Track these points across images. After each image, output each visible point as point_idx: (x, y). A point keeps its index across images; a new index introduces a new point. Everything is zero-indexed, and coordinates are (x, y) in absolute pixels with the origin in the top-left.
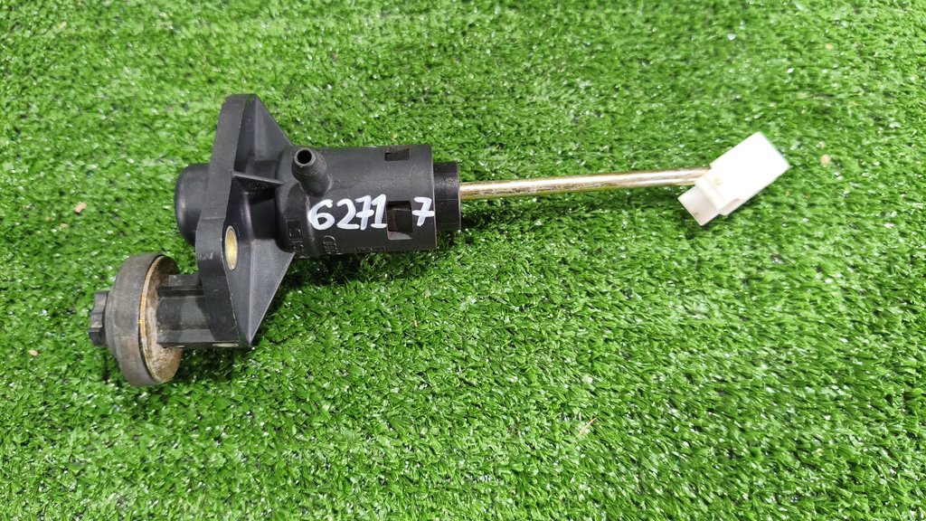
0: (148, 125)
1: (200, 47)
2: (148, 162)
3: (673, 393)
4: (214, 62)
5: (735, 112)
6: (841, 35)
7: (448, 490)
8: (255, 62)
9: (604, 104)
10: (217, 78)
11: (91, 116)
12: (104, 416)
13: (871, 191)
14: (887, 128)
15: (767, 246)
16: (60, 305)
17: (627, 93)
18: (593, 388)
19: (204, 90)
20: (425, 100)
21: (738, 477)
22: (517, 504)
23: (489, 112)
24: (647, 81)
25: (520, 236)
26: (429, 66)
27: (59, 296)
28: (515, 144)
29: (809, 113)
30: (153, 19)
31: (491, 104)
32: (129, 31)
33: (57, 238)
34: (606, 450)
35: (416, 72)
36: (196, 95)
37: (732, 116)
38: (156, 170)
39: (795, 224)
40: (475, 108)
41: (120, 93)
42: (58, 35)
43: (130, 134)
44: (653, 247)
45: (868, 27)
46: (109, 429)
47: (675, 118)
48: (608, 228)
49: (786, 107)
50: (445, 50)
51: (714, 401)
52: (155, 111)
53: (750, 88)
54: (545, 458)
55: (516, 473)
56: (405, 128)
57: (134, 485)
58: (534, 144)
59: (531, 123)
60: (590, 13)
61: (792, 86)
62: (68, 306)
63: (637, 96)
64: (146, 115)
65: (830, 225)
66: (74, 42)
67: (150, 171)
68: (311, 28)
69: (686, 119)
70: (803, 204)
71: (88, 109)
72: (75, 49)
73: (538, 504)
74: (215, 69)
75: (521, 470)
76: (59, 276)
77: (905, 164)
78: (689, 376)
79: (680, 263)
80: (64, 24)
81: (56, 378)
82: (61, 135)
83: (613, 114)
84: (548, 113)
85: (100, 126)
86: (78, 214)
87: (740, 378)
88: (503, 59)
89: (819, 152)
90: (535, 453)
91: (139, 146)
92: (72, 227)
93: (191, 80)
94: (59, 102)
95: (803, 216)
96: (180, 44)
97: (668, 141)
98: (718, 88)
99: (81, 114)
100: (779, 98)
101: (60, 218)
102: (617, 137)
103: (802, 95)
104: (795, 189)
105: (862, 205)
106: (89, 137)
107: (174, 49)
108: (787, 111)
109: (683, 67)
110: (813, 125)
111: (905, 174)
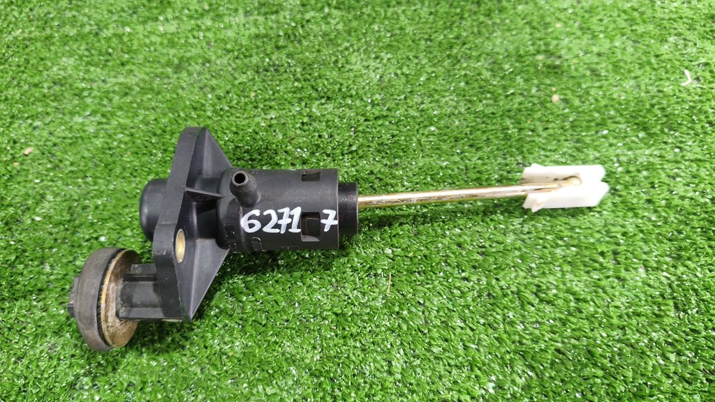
0: (79, 94)
1: (116, 42)
2: (78, 119)
3: (447, 256)
4: (126, 51)
5: (492, 70)
6: (566, 18)
7: (287, 328)
8: (155, 50)
9: (401, 68)
10: (128, 62)
11: (37, 90)
12: (41, 290)
13: (587, 118)
14: (599, 75)
15: (514, 157)
16: (12, 217)
17: (417, 61)
18: (391, 256)
19: (119, 70)
20: (275, 70)
21: (494, 310)
22: (336, 336)
23: (320, 77)
24: (431, 53)
25: (341, 158)
26: (278, 48)
27: (11, 210)
28: (338, 97)
29: (544, 69)
30: (83, 26)
31: (321, 71)
32: (66, 33)
33: (10, 172)
34: (400, 296)
35: (268, 52)
36: (112, 73)
37: (490, 73)
38: (83, 124)
39: (534, 141)
40: (310, 74)
41: (58, 74)
42: (16, 38)
43: (65, 101)
44: (434, 160)
45: (586, 12)
46: (45, 299)
47: (450, 76)
48: (403, 149)
49: (528, 66)
50: (289, 37)
51: (476, 261)
52: (84, 85)
53: (502, 54)
54: (356, 304)
55: (337, 315)
56: (260, 89)
57: (61, 336)
58: (351, 96)
59: (349, 83)
60: (391, 10)
61: (532, 52)
62: (17, 217)
63: (423, 62)
64: (77, 88)
65: (559, 141)
66: (28, 43)
67: (79, 125)
68: (194, 27)
69: (457, 76)
70: (540, 129)
71: (36, 85)
72: (27, 47)
73: (352, 335)
74: (126, 56)
75: (339, 312)
76: (12, 196)
77: (613, 99)
78: (459, 245)
79: (453, 170)
80: (20, 30)
81: (6, 266)
82: (16, 103)
83: (407, 76)
84: (361, 76)
85: (44, 96)
86: (26, 155)
87: (494, 245)
88: (330, 42)
89: (551, 94)
90: (350, 301)
91: (71, 108)
92: (22, 164)
93: (110, 64)
94: (15, 83)
95: (539, 136)
96: (103, 42)
97: (445, 91)
98: (480, 56)
99: (30, 90)
100: (523, 60)
101: (14, 158)
102: (409, 90)
103: (540, 57)
104: (534, 119)
105: (581, 127)
106: (36, 105)
107: (97, 45)
108: (528, 68)
109: (455, 43)
110: (547, 77)
111: (612, 106)
